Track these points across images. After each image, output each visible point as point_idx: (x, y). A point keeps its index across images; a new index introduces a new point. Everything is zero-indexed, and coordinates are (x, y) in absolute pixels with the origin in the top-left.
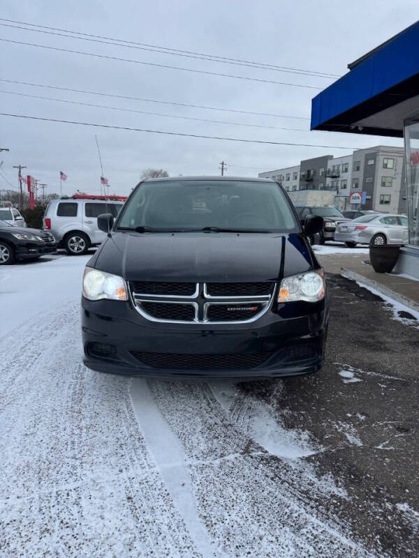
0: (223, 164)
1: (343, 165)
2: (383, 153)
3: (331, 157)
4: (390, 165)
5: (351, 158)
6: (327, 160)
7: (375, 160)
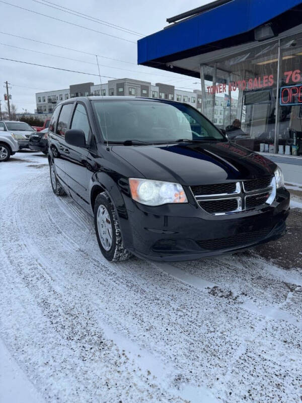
0: (7, 83)
1: (102, 90)
2: (128, 84)
3: (92, 84)
4: (133, 93)
5: (107, 85)
6: (90, 86)
7: (123, 88)
